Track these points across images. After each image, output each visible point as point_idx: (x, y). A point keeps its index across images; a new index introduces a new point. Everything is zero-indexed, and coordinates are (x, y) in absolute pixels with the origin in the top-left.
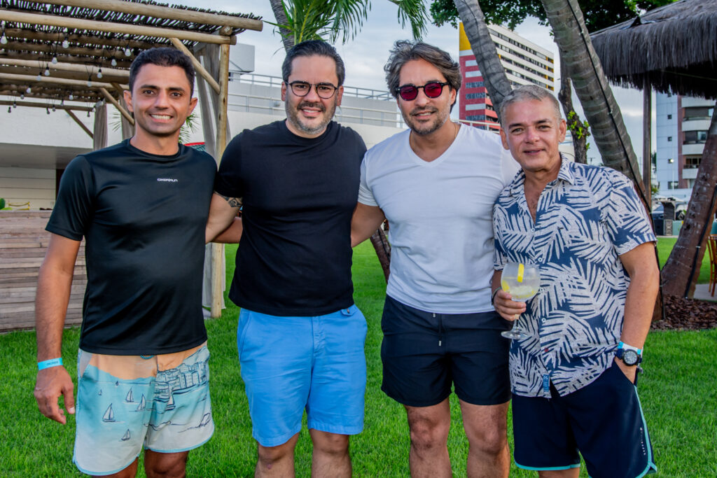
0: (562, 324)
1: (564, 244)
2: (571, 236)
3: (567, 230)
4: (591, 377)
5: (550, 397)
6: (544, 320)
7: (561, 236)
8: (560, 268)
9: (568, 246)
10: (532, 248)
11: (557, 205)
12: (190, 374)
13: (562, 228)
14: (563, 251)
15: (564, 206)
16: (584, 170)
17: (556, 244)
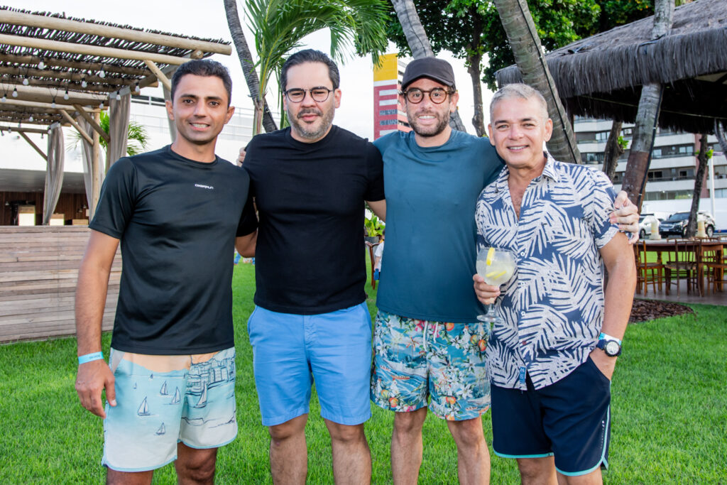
0: (541, 317)
1: (547, 239)
2: (554, 232)
3: (551, 226)
4: (566, 370)
5: (526, 389)
6: (523, 313)
7: (545, 231)
8: (542, 263)
9: (550, 241)
10: (516, 242)
11: (541, 201)
12: (219, 369)
13: (546, 224)
14: (546, 246)
15: (548, 203)
16: (569, 168)
17: (539, 239)
